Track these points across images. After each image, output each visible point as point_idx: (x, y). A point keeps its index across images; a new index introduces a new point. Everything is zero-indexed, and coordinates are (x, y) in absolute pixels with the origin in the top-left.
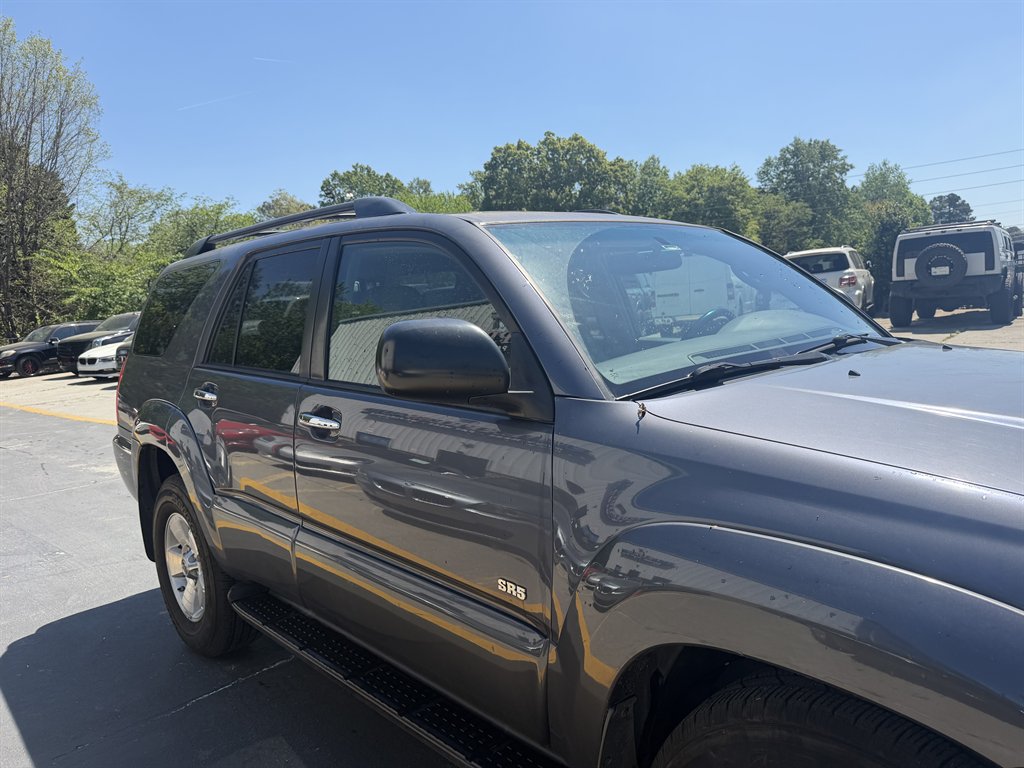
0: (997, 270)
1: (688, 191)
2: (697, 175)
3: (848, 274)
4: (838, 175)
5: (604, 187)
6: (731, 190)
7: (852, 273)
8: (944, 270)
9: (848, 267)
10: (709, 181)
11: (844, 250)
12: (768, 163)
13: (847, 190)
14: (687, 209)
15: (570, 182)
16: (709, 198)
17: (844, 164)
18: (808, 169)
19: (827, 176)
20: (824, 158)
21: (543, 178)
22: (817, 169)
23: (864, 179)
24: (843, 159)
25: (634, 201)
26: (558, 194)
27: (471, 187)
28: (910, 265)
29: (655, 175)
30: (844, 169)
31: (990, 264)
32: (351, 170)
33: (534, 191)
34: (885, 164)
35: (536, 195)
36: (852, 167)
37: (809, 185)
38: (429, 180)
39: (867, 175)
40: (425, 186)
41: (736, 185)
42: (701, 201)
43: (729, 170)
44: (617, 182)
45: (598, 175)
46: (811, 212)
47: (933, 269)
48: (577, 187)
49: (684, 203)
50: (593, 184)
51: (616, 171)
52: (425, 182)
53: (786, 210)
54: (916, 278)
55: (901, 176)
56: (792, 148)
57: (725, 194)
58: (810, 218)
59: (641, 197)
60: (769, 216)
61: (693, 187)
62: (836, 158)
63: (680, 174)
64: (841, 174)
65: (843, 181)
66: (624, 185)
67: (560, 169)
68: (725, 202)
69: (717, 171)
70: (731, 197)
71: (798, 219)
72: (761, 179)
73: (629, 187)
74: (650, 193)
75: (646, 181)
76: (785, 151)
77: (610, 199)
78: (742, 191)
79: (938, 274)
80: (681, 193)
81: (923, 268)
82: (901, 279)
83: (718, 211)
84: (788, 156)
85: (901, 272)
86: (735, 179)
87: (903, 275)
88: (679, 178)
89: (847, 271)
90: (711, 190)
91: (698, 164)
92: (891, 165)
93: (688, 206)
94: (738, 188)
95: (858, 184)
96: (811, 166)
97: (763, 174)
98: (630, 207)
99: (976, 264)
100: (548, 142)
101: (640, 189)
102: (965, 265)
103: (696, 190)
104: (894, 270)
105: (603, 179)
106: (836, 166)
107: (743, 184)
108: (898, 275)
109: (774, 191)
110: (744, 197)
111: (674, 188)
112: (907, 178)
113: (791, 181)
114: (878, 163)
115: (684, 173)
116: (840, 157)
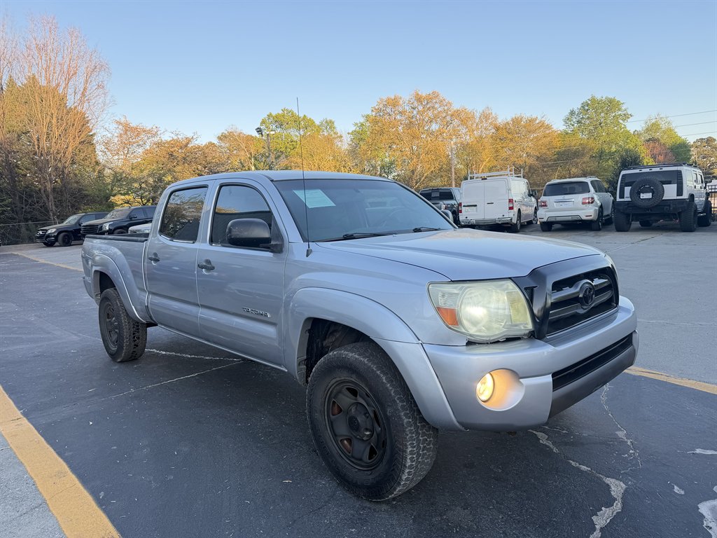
0: (685, 196)
4: (621, 121)
8: (649, 196)
9: (589, 191)
11: (588, 180)
12: (572, 113)
13: (628, 133)
17: (626, 114)
18: (599, 117)
19: (614, 122)
20: (611, 109)
22: (606, 117)
23: (643, 125)
24: (625, 110)
27: (362, 125)
28: (627, 190)
30: (626, 117)
31: (680, 192)
32: (281, 112)
36: (631, 116)
37: (600, 129)
38: (333, 120)
39: (646, 123)
40: (330, 124)
43: (538, 119)
47: (642, 194)
52: (331, 121)
54: (630, 200)
55: (670, 124)
56: (590, 102)
62: (620, 110)
63: (506, 120)
64: (624, 121)
65: (626, 127)
69: (530, 119)
72: (566, 124)
76: (584, 104)
79: (644, 198)
81: (636, 193)
82: (622, 200)
84: (586, 108)
85: (622, 196)
86: (543, 124)
87: (623, 198)
96: (602, 115)
97: (568, 120)
99: (670, 192)
102: (663, 192)
104: (618, 194)
106: (620, 115)
107: (549, 128)
108: (620, 198)
109: (574, 132)
113: (587, 125)
115: (509, 120)
116: (623, 108)
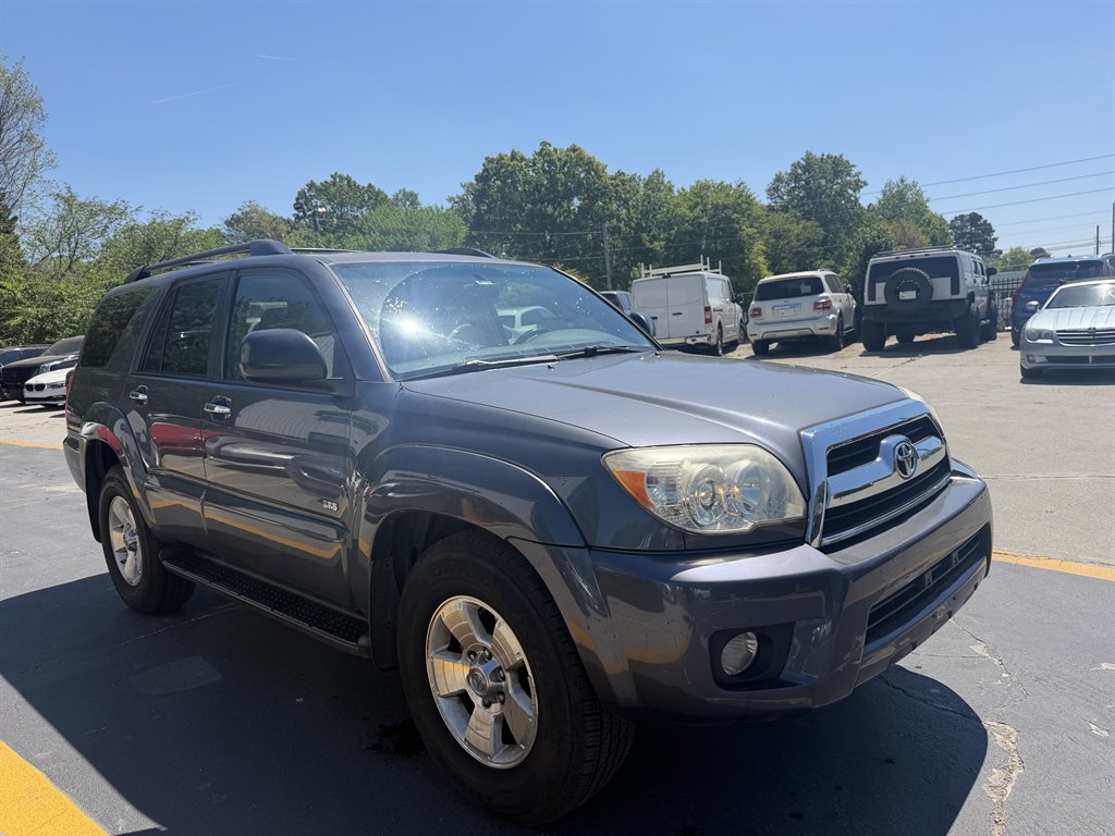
0: (963, 294)
1: (692, 209)
2: (701, 190)
3: (823, 298)
4: (851, 192)
5: (604, 203)
6: (736, 207)
7: (826, 297)
8: (910, 295)
9: (822, 291)
10: (713, 198)
11: (820, 274)
12: (779, 179)
13: (861, 208)
14: (690, 228)
15: (569, 196)
16: (714, 216)
17: (858, 181)
18: (820, 186)
19: (841, 193)
20: (836, 174)
21: (539, 192)
22: (829, 185)
23: (881, 197)
24: (857, 175)
25: (637, 218)
26: (555, 209)
27: (463, 200)
28: (880, 288)
29: (659, 191)
30: (858, 186)
31: (955, 289)
32: (329, 179)
33: (529, 206)
34: (902, 181)
35: (531, 210)
36: (865, 184)
37: (821, 203)
38: (416, 192)
39: (884, 193)
40: (412, 198)
41: (743, 202)
42: (705, 220)
43: (734, 186)
44: (618, 198)
45: (598, 190)
46: (820, 231)
47: (901, 294)
48: (576, 202)
49: (687, 221)
50: (594, 199)
51: (617, 185)
52: (412, 194)
53: (796, 229)
54: (885, 302)
55: (919, 194)
56: (804, 163)
57: (729, 212)
58: (821, 238)
59: (645, 214)
60: (778, 236)
61: (697, 204)
62: (849, 175)
63: (683, 189)
64: (855, 191)
65: (857, 200)
66: (626, 201)
67: (557, 183)
68: (729, 220)
69: (722, 188)
70: (736, 215)
71: (809, 239)
72: (771, 196)
73: (631, 203)
74: (654, 209)
75: (649, 196)
76: (796, 166)
77: (611, 216)
78: (747, 209)
79: (906, 298)
80: (684, 210)
81: (892, 293)
82: (873, 303)
83: (722, 230)
84: (799, 171)
85: (872, 297)
86: (740, 196)
87: (874, 299)
88: (683, 194)
89: (821, 295)
90: (716, 207)
91: (702, 179)
92: (909, 182)
93: (692, 225)
94: (744, 206)
95: (875, 202)
96: (823, 182)
97: (773, 191)
98: (633, 225)
99: (942, 288)
100: (544, 153)
101: (643, 206)
102: (931, 290)
103: (700, 207)
104: (866, 294)
105: (603, 194)
106: (849, 183)
107: (749, 201)
108: (870, 300)
109: (785, 209)
110: (749, 215)
111: (677, 205)
112: (925, 196)
113: (802, 198)
114: (896, 179)
115: (688, 189)
116: (853, 173)
